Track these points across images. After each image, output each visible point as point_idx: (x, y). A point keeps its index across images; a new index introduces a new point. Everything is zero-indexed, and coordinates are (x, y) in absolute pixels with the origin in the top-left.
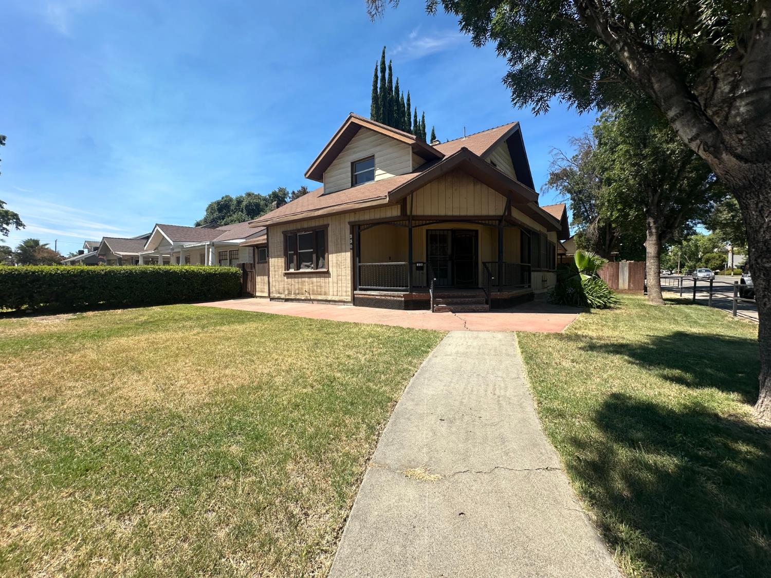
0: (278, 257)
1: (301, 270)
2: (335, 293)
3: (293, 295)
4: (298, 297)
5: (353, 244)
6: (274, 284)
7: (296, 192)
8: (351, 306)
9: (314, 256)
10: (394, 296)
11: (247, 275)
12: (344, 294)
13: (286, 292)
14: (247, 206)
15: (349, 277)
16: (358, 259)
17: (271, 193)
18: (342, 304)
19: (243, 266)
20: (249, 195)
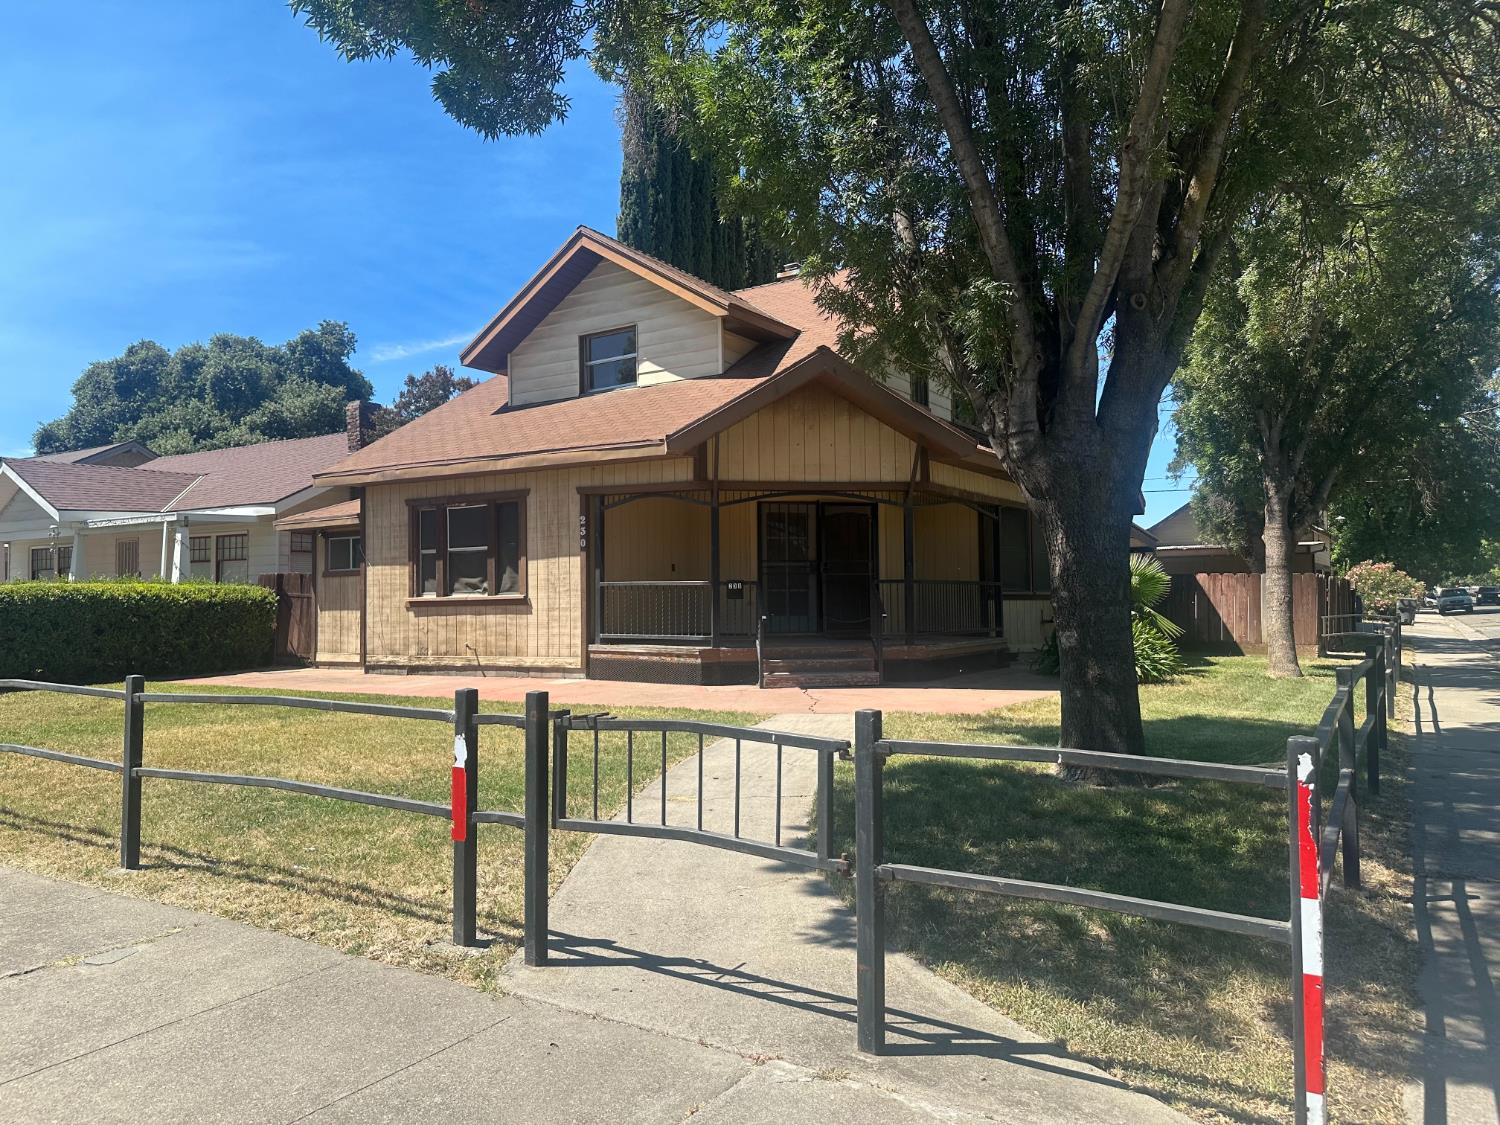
0: (392, 562)
1: (455, 596)
2: (543, 651)
3: (431, 658)
4: (447, 661)
5: (586, 537)
6: (378, 629)
8: (581, 680)
9: (491, 563)
10: (678, 656)
12: (565, 651)
15: (577, 613)
16: (598, 572)
18: (560, 675)
19: (278, 583)
20: (224, 344)
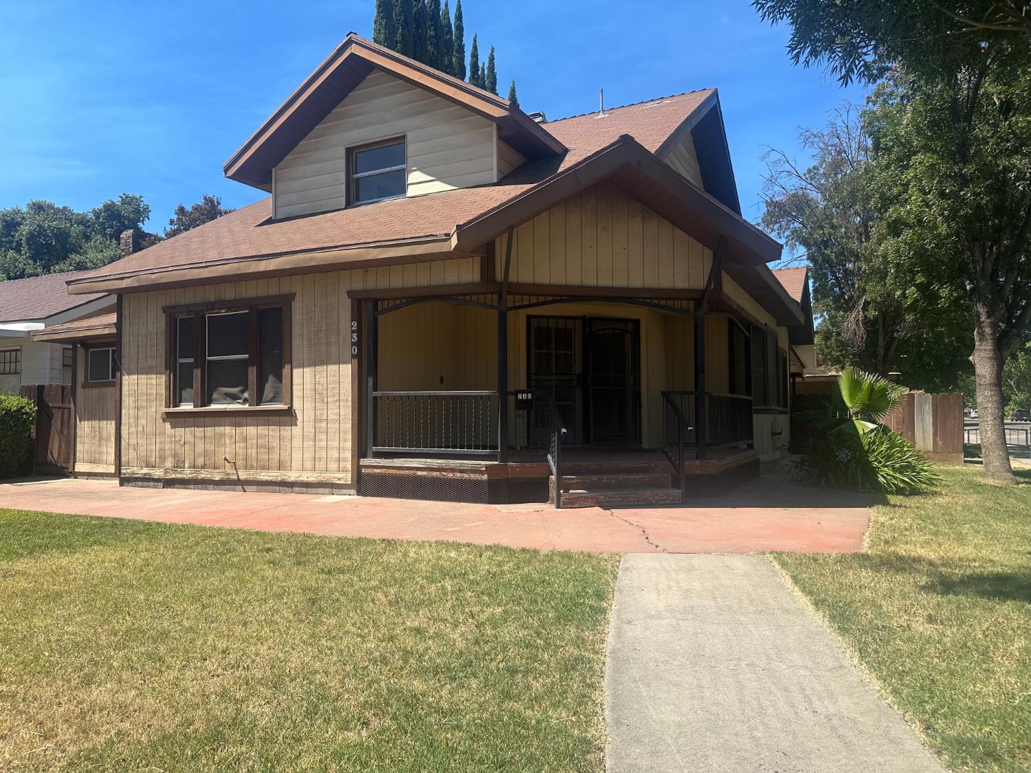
0: (148, 371)
1: (214, 407)
2: (309, 465)
3: (187, 471)
4: (204, 475)
5: (359, 344)
6: (133, 441)
7: (189, 208)
8: (352, 498)
9: (252, 372)
10: (462, 471)
11: (50, 417)
12: (333, 466)
13: (169, 463)
14: (32, 238)
15: (347, 425)
16: (371, 381)
17: (100, 206)
18: (328, 490)
19: (39, 394)
20: (39, 208)
